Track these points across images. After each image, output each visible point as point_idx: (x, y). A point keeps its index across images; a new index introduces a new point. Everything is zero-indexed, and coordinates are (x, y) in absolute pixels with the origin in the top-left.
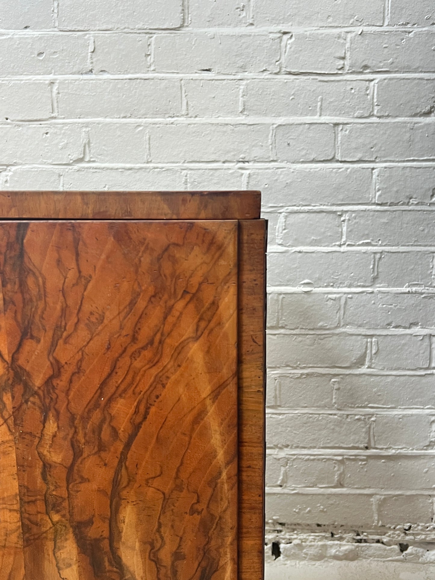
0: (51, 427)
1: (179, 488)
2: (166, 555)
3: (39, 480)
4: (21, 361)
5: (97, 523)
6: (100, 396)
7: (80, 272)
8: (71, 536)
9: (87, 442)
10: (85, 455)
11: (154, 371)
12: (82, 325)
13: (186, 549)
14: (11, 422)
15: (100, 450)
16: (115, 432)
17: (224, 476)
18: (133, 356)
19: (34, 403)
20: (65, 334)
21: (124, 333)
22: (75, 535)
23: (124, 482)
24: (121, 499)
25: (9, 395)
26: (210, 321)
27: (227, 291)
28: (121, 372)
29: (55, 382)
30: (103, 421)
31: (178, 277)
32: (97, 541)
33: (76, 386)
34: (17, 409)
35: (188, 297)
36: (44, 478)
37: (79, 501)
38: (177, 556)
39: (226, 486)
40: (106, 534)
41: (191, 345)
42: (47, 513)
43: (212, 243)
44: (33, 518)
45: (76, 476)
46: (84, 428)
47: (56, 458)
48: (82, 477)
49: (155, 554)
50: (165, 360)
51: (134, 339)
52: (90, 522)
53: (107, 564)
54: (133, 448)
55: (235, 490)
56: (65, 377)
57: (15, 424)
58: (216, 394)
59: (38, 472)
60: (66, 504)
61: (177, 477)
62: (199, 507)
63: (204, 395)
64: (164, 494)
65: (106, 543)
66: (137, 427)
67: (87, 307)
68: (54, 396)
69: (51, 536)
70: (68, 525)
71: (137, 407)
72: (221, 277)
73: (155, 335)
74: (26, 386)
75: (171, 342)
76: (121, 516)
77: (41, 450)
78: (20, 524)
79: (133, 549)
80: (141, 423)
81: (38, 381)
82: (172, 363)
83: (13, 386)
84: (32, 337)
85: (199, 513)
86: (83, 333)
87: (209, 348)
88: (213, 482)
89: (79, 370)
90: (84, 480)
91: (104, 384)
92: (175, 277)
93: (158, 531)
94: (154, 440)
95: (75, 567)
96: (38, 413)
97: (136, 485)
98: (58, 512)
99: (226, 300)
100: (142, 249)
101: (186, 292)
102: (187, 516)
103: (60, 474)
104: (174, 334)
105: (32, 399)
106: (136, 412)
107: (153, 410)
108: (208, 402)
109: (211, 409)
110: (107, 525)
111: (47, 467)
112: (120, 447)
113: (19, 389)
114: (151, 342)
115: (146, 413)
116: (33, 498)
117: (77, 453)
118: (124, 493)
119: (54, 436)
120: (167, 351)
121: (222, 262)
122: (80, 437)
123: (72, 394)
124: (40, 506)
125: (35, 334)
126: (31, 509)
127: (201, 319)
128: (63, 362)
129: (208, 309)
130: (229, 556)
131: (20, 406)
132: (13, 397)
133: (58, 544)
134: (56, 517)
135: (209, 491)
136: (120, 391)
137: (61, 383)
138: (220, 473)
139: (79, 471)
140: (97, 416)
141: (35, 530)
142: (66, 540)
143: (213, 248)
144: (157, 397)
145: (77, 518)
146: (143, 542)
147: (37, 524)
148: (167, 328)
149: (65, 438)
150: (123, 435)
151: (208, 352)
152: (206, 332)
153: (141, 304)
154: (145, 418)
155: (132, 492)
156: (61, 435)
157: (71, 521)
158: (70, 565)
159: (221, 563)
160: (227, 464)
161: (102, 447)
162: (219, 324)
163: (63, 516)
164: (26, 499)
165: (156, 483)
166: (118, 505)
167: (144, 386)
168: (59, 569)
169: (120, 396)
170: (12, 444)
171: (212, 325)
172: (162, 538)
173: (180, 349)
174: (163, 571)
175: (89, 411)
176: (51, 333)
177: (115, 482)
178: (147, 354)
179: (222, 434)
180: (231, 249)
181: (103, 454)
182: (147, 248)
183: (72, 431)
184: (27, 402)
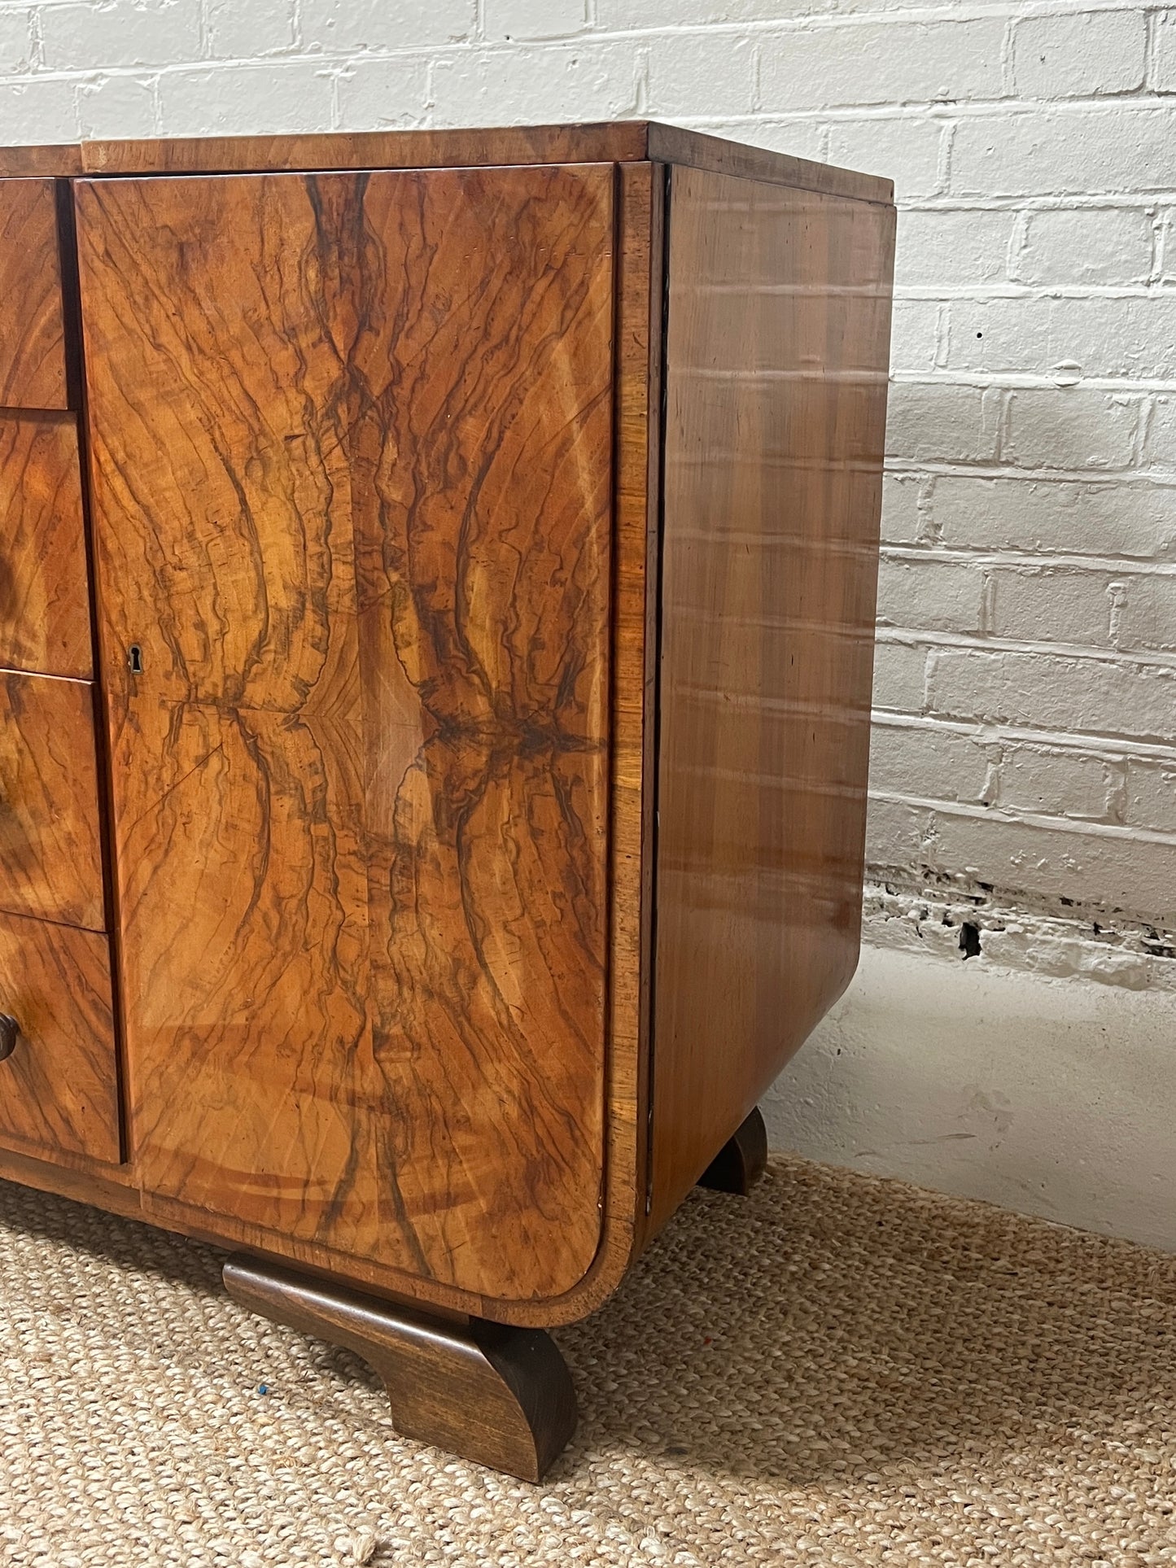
0: (391, 452)
1: (538, 546)
2: (521, 642)
3: (377, 524)
4: (358, 361)
5: (442, 588)
6: (447, 411)
7: (424, 239)
8: (410, 603)
9: (431, 475)
10: (428, 493)
11: (509, 381)
12: (425, 314)
13: (545, 636)
14: (345, 442)
15: (445, 487)
16: (462, 460)
17: (593, 532)
18: (485, 359)
19: (371, 418)
20: (407, 325)
21: (475, 325)
22: (416, 603)
23: (473, 533)
24: (469, 557)
25: (345, 407)
26: (577, 310)
27: (600, 265)
28: (470, 381)
29: (396, 390)
30: (450, 445)
31: (539, 246)
32: (443, 613)
33: (419, 396)
34: (353, 426)
35: (552, 274)
36: (382, 522)
37: (420, 557)
38: (536, 643)
39: (595, 548)
40: (451, 605)
41: (554, 344)
42: (385, 571)
43: (581, 196)
44: (367, 574)
45: (418, 522)
46: (428, 455)
47: (395, 495)
48: (424, 524)
49: (509, 640)
50: (523, 366)
51: (486, 334)
52: (433, 587)
53: (451, 646)
54: (484, 487)
55: (607, 554)
56: (407, 383)
57: (351, 446)
58: (584, 415)
59: (375, 512)
60: (405, 559)
61: (536, 531)
62: (562, 575)
63: (570, 418)
64: (520, 553)
65: (451, 615)
66: (488, 458)
67: (432, 289)
68: (394, 411)
69: (388, 602)
70: (408, 589)
71: (489, 430)
72: (593, 245)
73: (511, 329)
74: (363, 395)
75: (531, 339)
76: (469, 580)
77: (379, 483)
78: (353, 582)
79: (483, 628)
80: (494, 453)
81: (376, 390)
82: (531, 369)
83: (349, 395)
84: (371, 329)
85: (563, 584)
86: (427, 324)
87: (576, 348)
88: (580, 542)
89: (422, 376)
90: (427, 527)
91: (450, 395)
92: (536, 245)
93: (513, 605)
94: (509, 478)
95: (415, 647)
96: (376, 431)
97: (488, 539)
98: (396, 569)
99: (599, 279)
100: (497, 206)
101: (548, 267)
102: (548, 588)
103: (398, 517)
104: (534, 327)
105: (369, 413)
106: (488, 437)
107: (508, 434)
108: (575, 426)
109: (578, 438)
110: (452, 592)
111: (385, 505)
112: (469, 483)
113: (355, 399)
114: (507, 339)
115: (500, 439)
116: (368, 549)
117: (420, 492)
118: (473, 550)
119: (394, 465)
120: (526, 352)
121: (594, 224)
122: (423, 468)
123: (414, 407)
124: (377, 560)
125: (374, 325)
126: (367, 563)
127: (567, 307)
128: (404, 363)
129: (576, 292)
130: (598, 649)
131: (357, 421)
132: (349, 409)
133: (397, 614)
134: (395, 577)
135: (575, 554)
136: (468, 407)
137: (403, 392)
138: (589, 529)
139: (421, 515)
140: (442, 437)
141: (370, 593)
142: (406, 608)
143: (583, 203)
144: (513, 417)
145: (419, 580)
146: (495, 621)
147: (372, 584)
148: (526, 318)
149: (405, 469)
150: (473, 468)
151: (575, 355)
152: (574, 325)
153: (496, 283)
154: (499, 446)
155: (482, 548)
156: (401, 464)
157: (411, 584)
158: (409, 644)
159: (589, 659)
160: (598, 516)
161: (448, 485)
162: (589, 314)
163: (403, 575)
164: (362, 549)
165: (512, 537)
166: (466, 566)
167: (497, 401)
168: (397, 648)
169: (470, 413)
170: (346, 473)
171: (580, 314)
172: (517, 616)
173: (540, 351)
174: (517, 663)
175: (434, 432)
176: (390, 324)
177: (463, 534)
178: (501, 356)
179: (591, 473)
180: (605, 205)
181: (449, 493)
182: (502, 204)
183: (414, 459)
184: (363, 417)
